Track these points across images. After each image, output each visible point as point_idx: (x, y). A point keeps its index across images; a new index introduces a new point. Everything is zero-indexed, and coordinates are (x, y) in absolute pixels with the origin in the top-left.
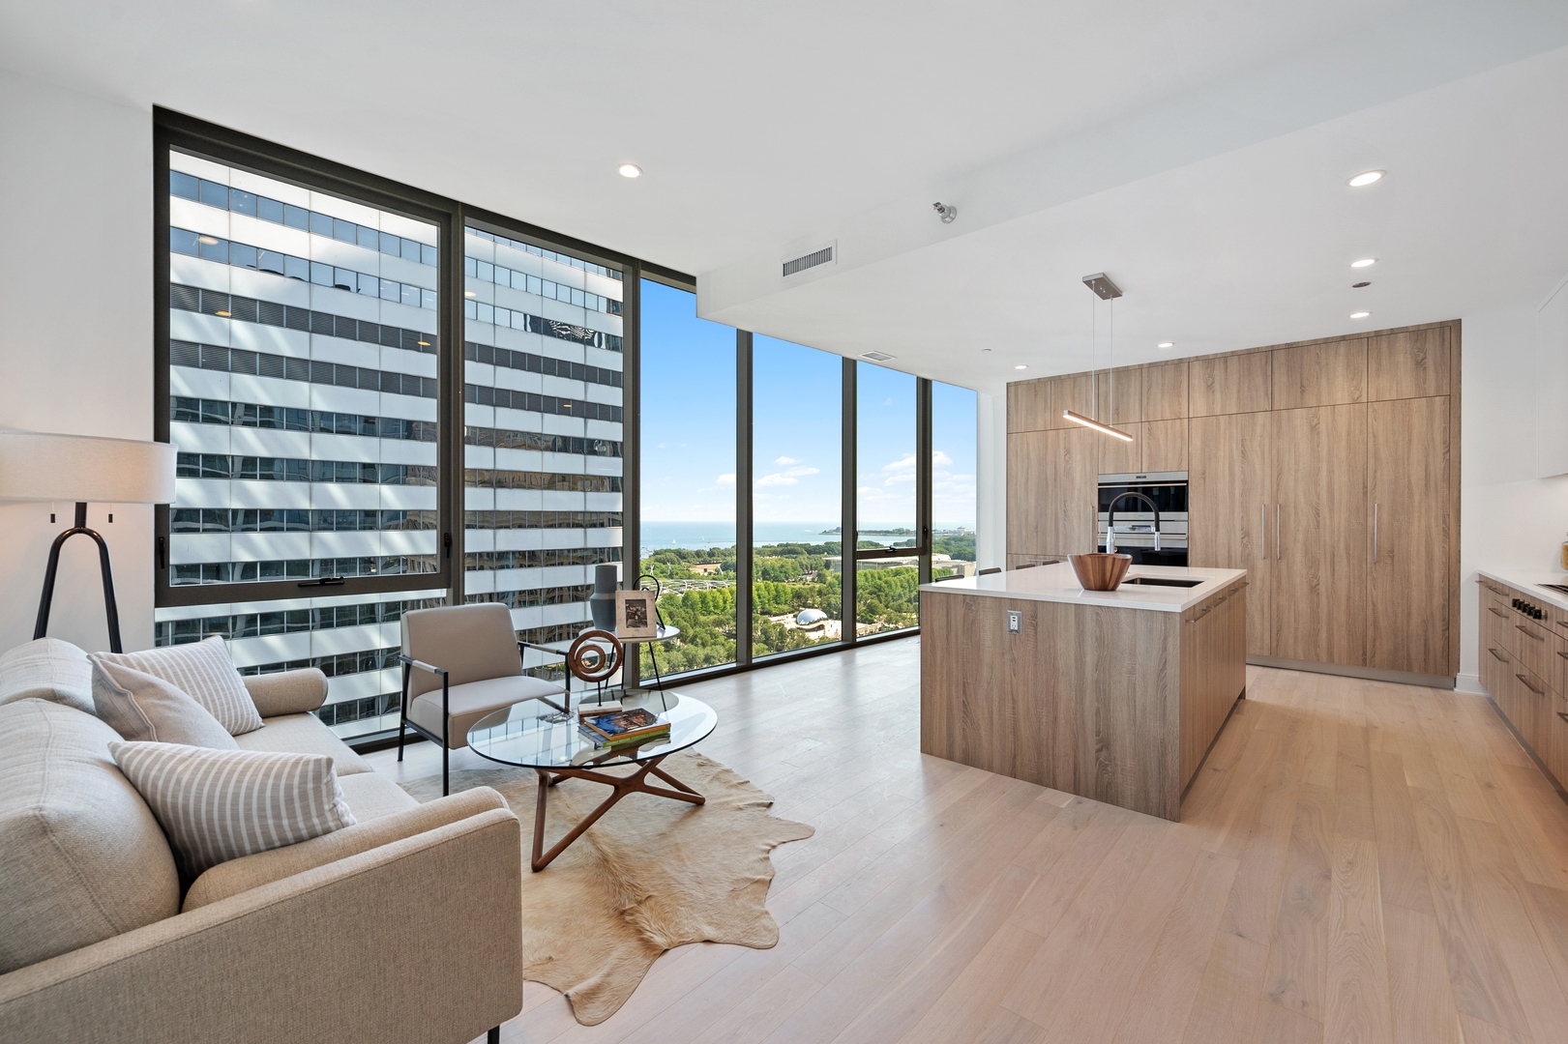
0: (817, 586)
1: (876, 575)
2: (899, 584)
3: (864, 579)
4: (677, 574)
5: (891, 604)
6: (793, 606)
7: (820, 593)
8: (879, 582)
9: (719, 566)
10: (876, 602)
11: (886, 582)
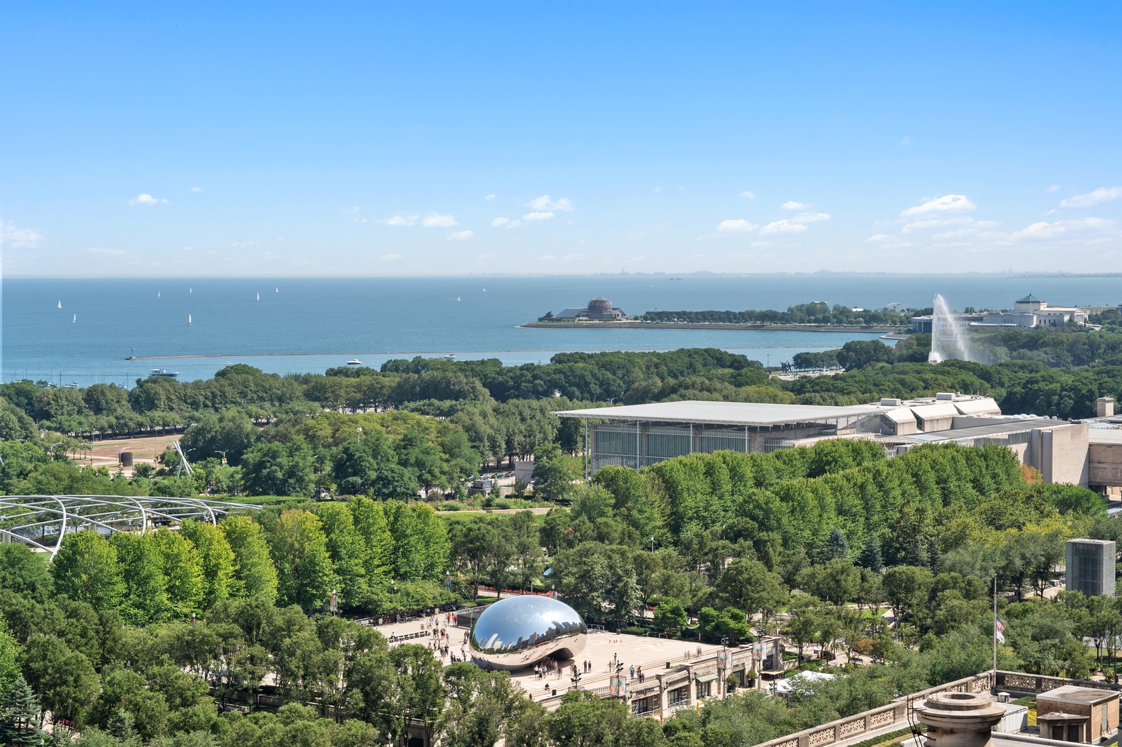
0: (540, 511)
1: (748, 472)
2: (830, 500)
3: (702, 485)
4: (23, 474)
5: (806, 571)
6: (455, 586)
7: (549, 535)
8: (761, 495)
9: (174, 441)
10: (750, 563)
11: (786, 497)
